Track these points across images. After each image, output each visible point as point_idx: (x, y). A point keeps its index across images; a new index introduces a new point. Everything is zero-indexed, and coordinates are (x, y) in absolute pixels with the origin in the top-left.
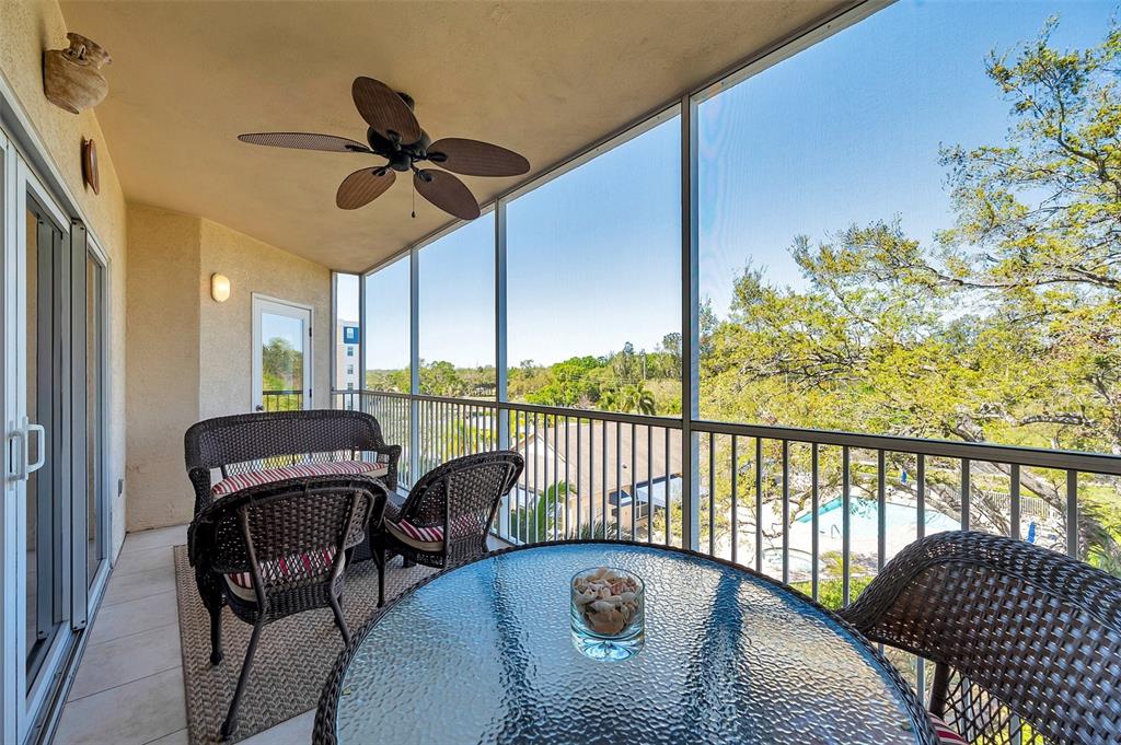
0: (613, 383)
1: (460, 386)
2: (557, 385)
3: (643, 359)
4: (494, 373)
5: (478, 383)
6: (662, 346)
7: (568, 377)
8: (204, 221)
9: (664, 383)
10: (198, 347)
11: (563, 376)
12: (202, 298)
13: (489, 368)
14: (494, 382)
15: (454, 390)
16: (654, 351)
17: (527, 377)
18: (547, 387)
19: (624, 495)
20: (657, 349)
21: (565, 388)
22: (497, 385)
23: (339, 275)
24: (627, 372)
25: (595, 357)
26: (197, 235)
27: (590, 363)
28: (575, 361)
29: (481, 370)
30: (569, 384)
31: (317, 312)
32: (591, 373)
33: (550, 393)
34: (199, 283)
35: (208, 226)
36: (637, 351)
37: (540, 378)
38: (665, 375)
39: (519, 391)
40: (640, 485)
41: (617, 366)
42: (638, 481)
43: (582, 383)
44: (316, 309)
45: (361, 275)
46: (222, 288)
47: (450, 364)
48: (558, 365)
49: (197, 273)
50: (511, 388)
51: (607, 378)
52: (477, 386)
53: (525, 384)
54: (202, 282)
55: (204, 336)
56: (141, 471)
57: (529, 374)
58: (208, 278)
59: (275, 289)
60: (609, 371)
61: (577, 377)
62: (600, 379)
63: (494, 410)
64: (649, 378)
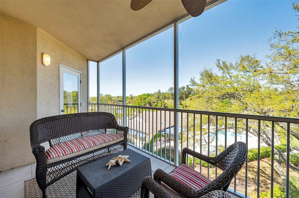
0: (155, 100)
1: (113, 101)
2: (140, 101)
3: (163, 94)
4: (122, 98)
5: (117, 100)
6: (168, 91)
7: (143, 99)
8: (39, 29)
9: (169, 100)
10: (36, 85)
11: (141, 99)
12: (38, 63)
13: (120, 97)
14: (122, 100)
15: (111, 102)
16: (166, 92)
17: (131, 99)
18: (137, 102)
19: (162, 131)
20: (167, 91)
21: (142, 102)
22: (123, 101)
23: (90, 61)
24: (158, 98)
25: (150, 94)
26: (35, 35)
27: (148, 95)
28: (144, 95)
29: (118, 97)
30: (143, 101)
31: (83, 75)
32: (149, 98)
33: (138, 103)
34: (36, 56)
35: (40, 31)
36: (161, 92)
37: (135, 99)
38: (169, 98)
39: (129, 103)
40: (167, 128)
41: (156, 96)
42: (166, 127)
43: (146, 101)
44: (82, 73)
45: (98, 62)
46: (47, 60)
47: (110, 95)
48: (140, 96)
49: (36, 52)
50: (127, 102)
51: (153, 99)
52: (117, 101)
53: (131, 101)
54: (38, 56)
55: (39, 80)
56: (8, 142)
57: (132, 98)
58: (40, 55)
59: (68, 64)
60: (154, 97)
61: (145, 99)
62: (151, 99)
63: (122, 107)
64: (164, 99)
